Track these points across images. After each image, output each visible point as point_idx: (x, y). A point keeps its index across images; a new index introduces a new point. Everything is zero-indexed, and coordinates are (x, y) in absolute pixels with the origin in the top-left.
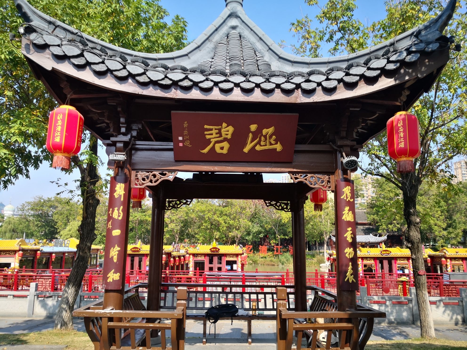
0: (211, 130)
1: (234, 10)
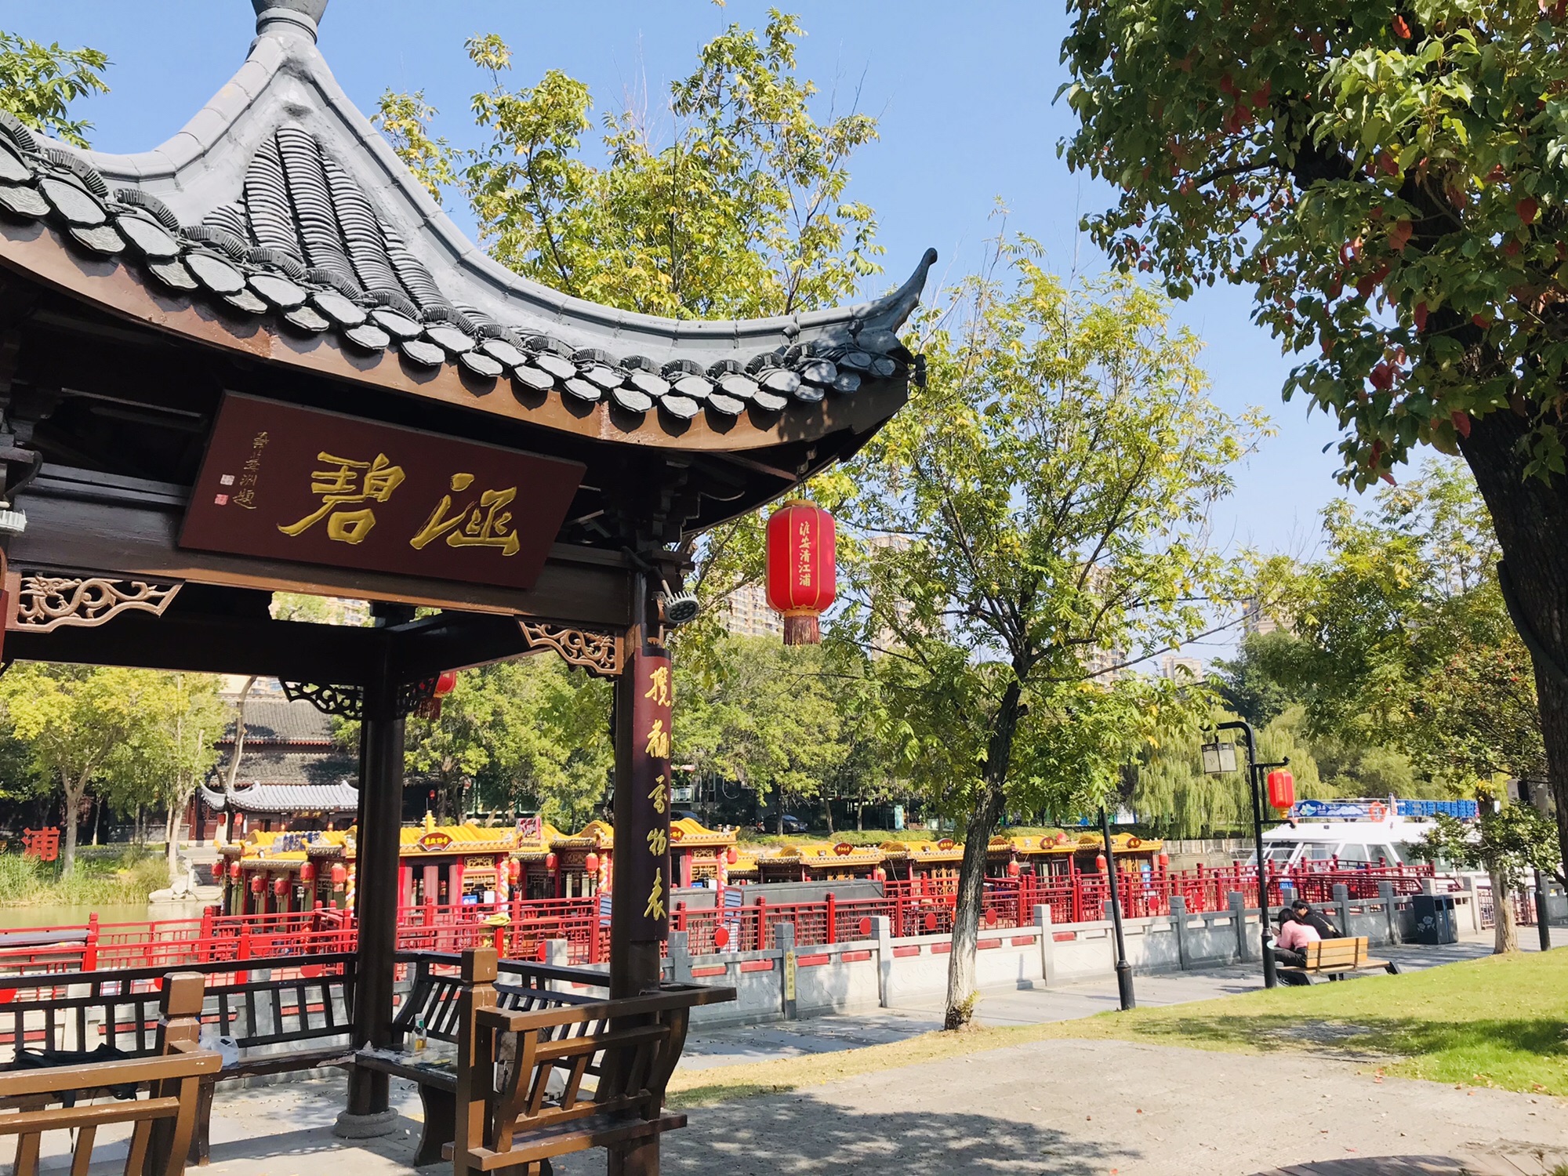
0: (337, 468)
1: (297, 54)
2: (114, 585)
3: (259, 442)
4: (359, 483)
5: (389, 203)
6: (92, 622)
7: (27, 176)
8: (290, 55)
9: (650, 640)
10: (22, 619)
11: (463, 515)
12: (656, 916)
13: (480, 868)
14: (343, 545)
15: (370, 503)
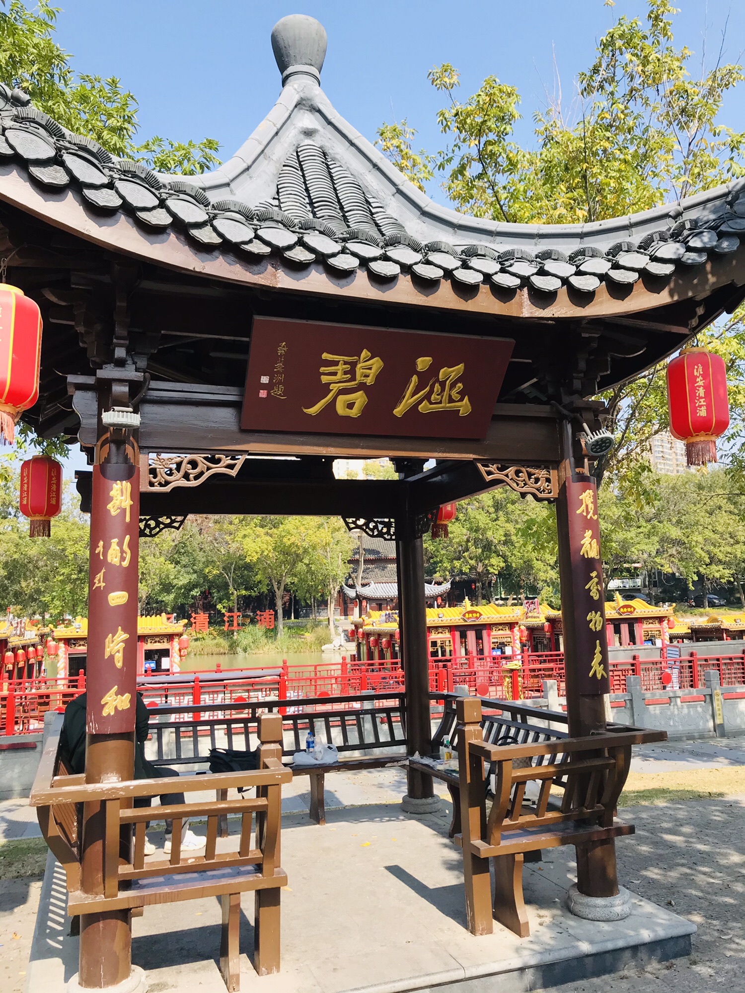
0: (336, 363)
1: (307, 94)
2: (205, 458)
3: (282, 350)
4: (352, 372)
5: (373, 182)
6: (193, 483)
7: (106, 180)
8: (302, 95)
9: (577, 470)
10: (152, 484)
11: (428, 388)
12: (599, 676)
13: (501, 632)
14: (348, 418)
15: (362, 387)
